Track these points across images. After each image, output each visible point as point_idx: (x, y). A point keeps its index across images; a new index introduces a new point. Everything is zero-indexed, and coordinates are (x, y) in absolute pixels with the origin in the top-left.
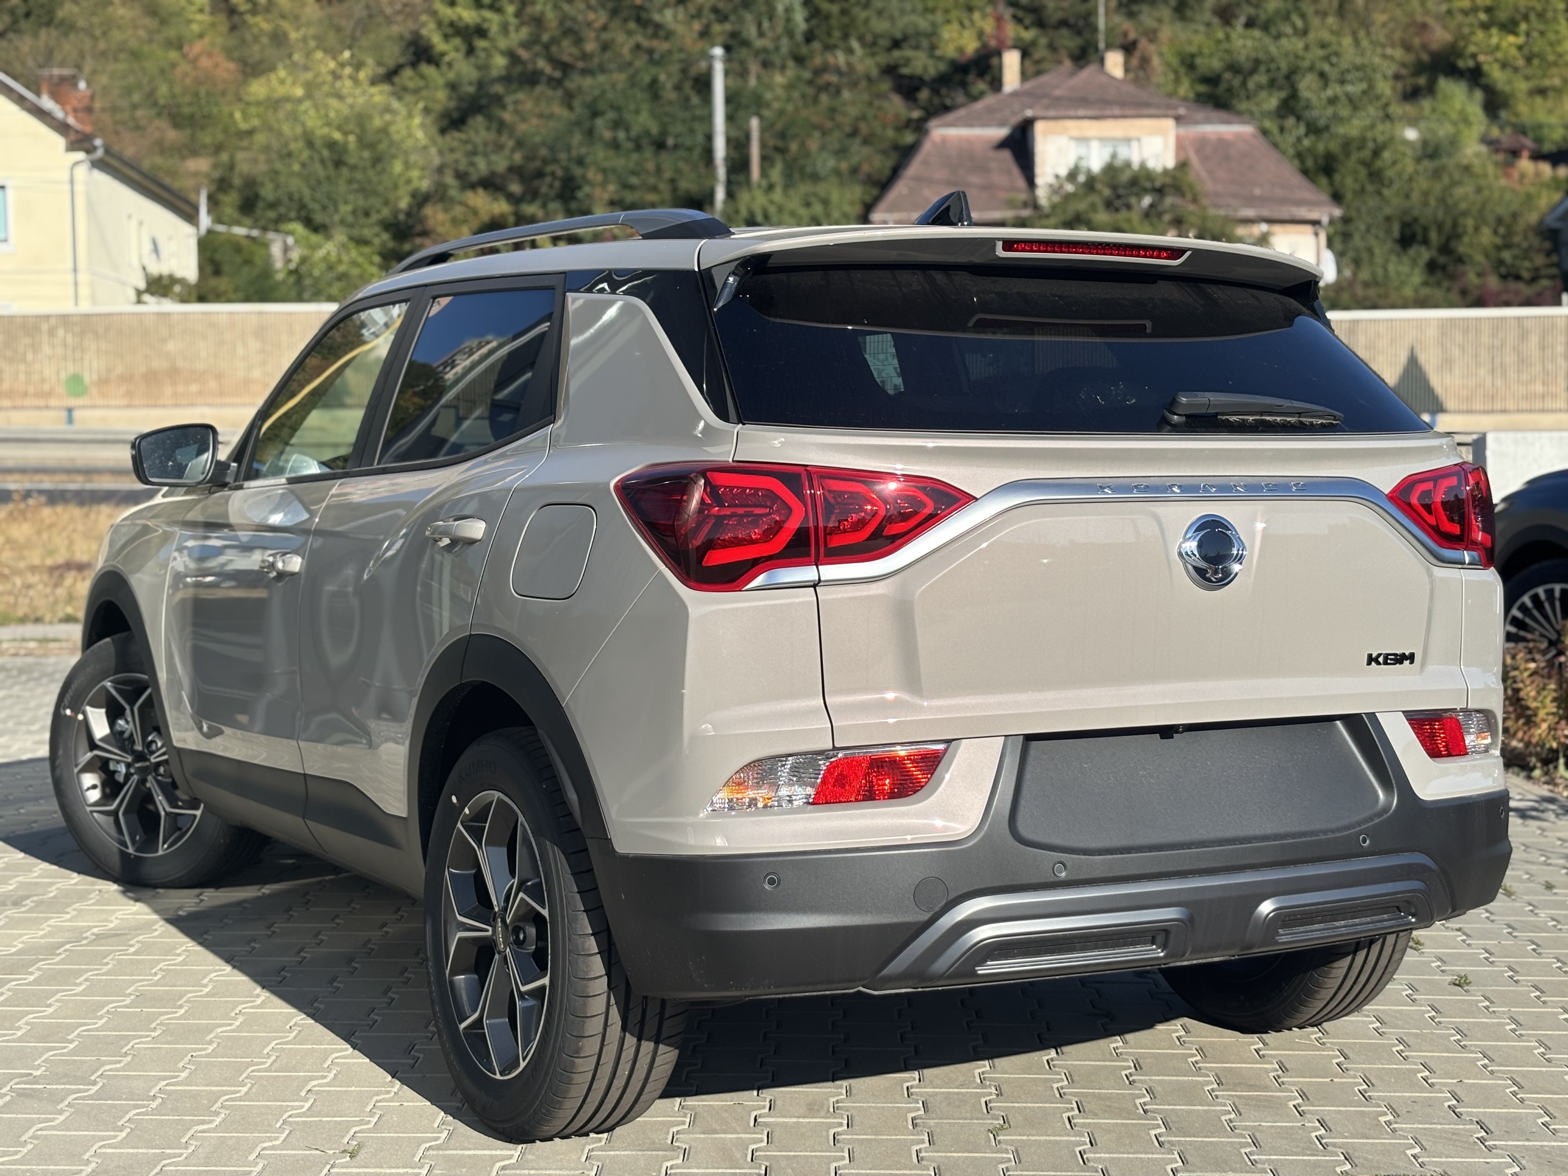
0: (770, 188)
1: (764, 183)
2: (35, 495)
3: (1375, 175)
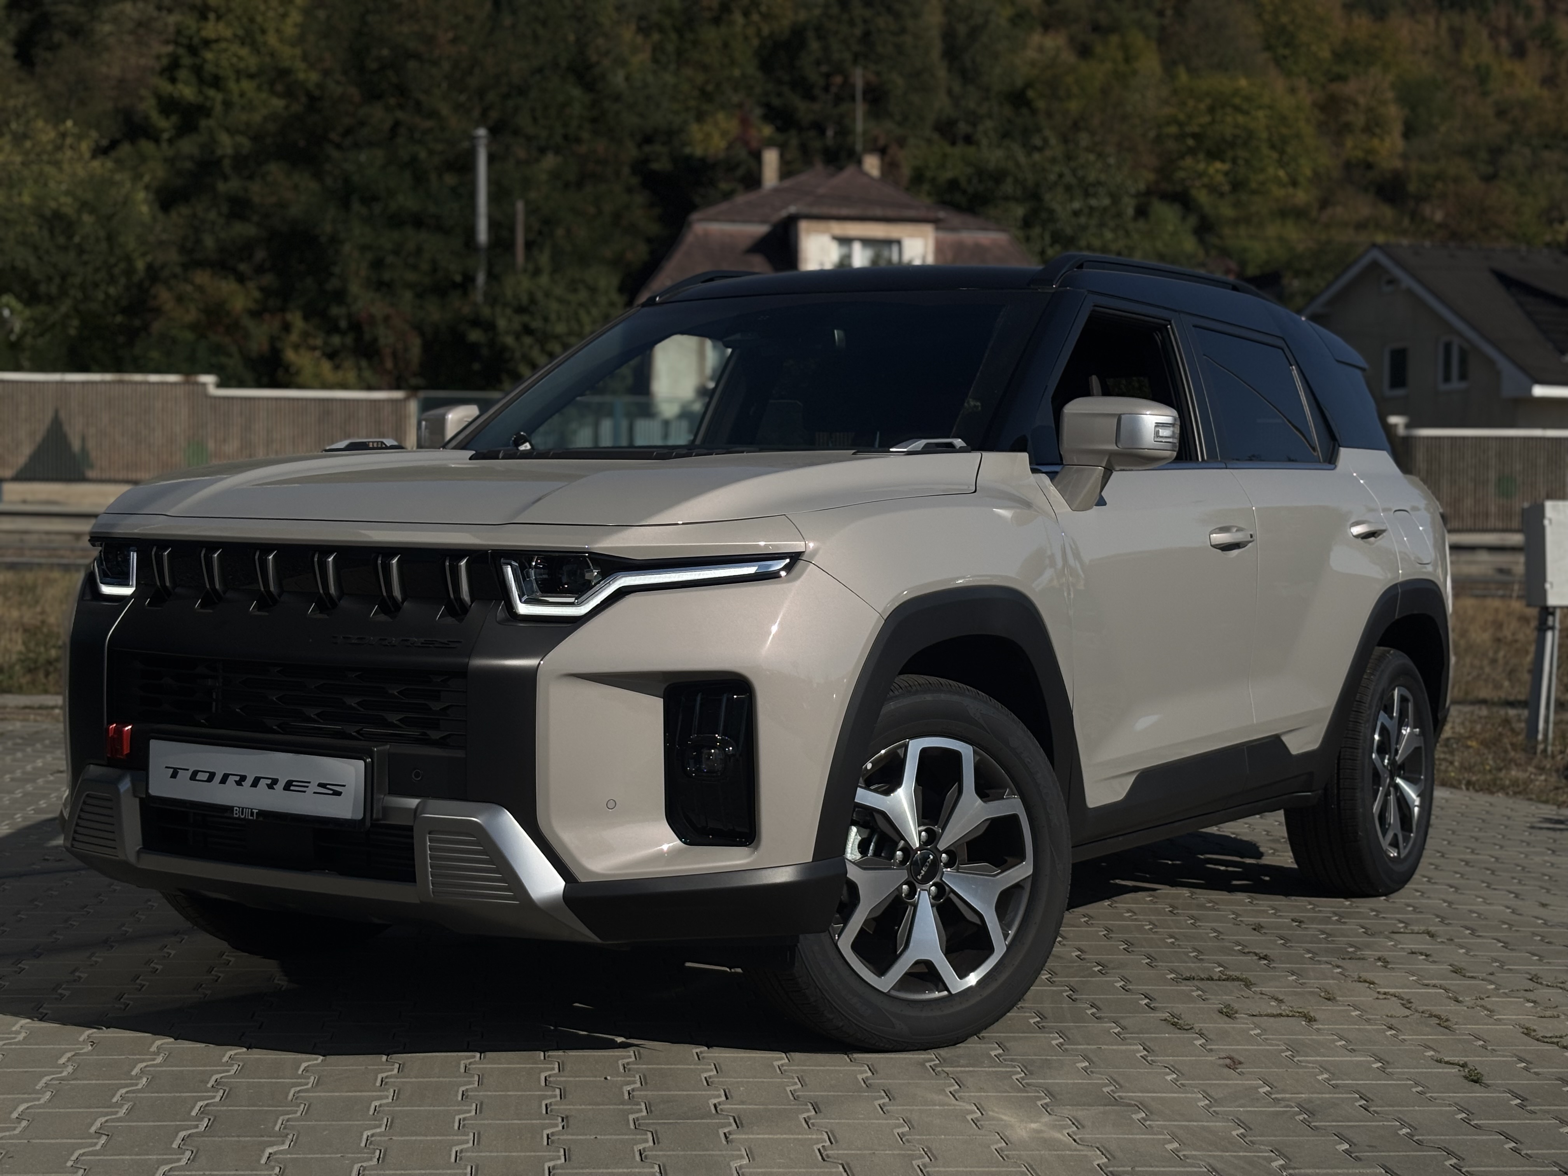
0: (537, 272)
1: (530, 267)
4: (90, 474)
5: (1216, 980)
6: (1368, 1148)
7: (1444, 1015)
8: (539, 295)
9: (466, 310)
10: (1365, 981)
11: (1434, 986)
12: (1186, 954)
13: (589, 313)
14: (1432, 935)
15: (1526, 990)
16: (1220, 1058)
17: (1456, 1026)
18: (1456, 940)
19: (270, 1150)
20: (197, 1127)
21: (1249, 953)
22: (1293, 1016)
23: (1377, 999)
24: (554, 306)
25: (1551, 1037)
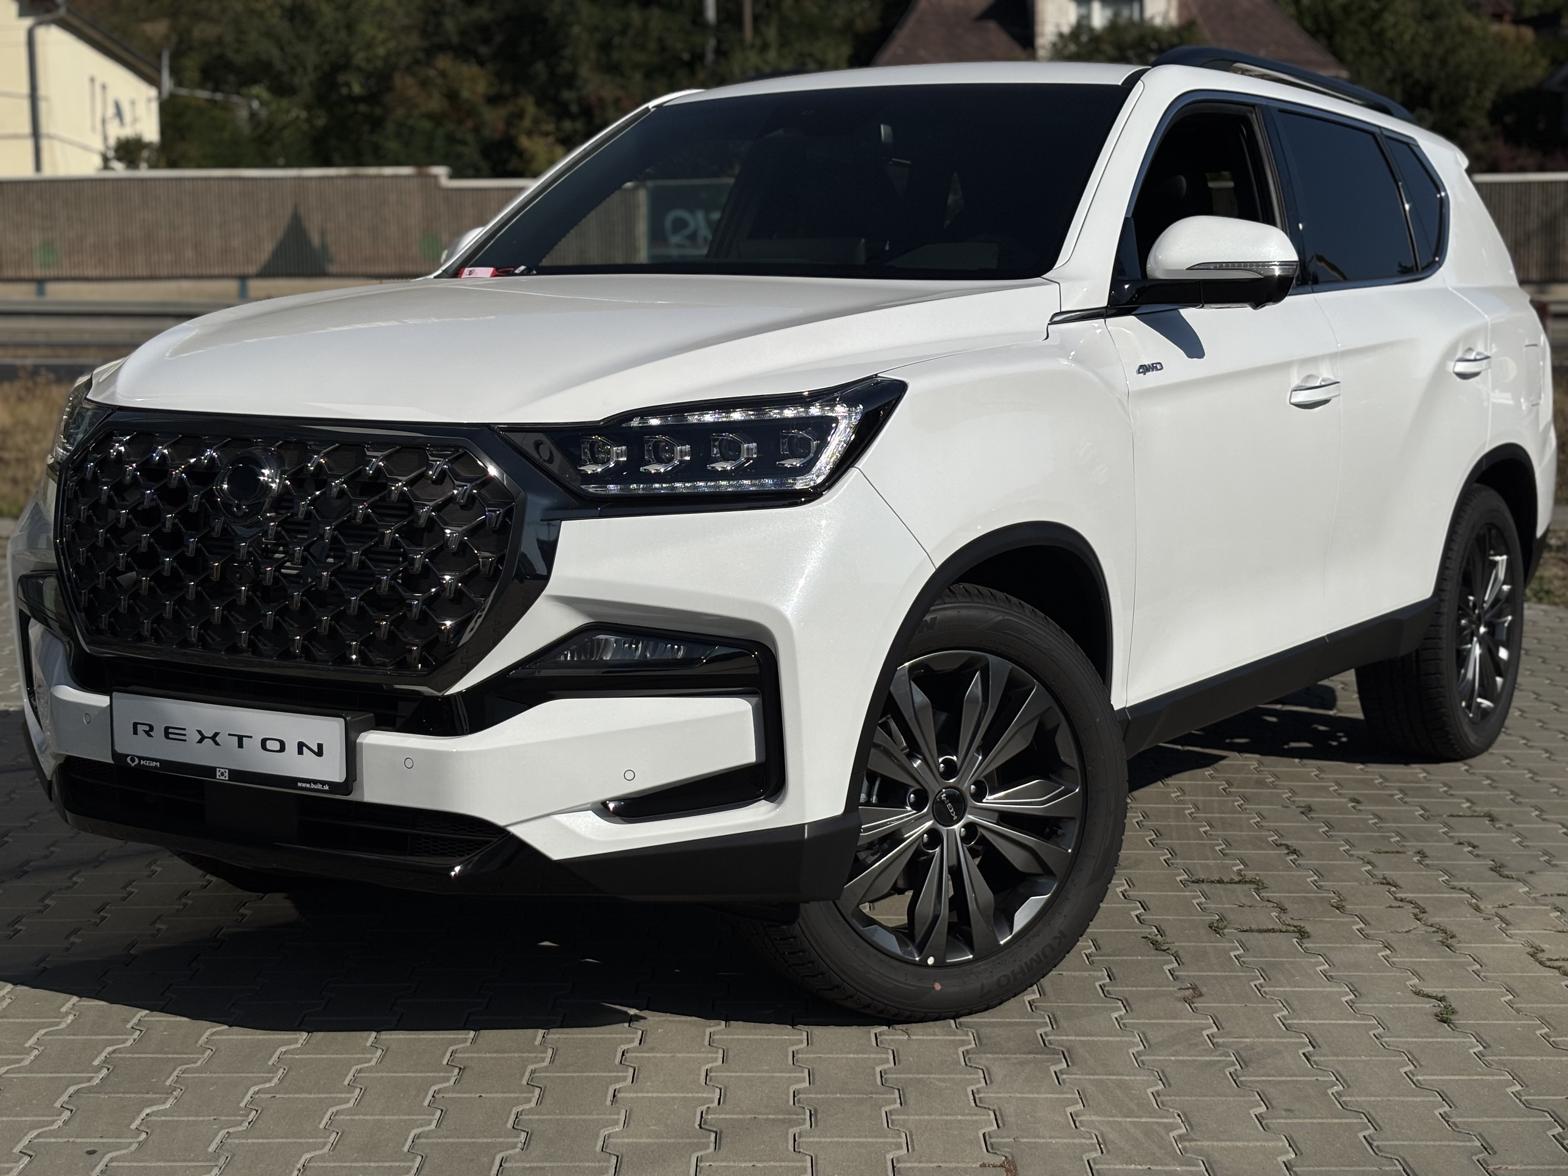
0: (765, 47)
1: (758, 42)
2: (43, 371)
3: (1378, 38)
4: (332, 269)
5: (1227, 882)
6: (1284, 1113)
7: (1451, 928)
10: (1388, 884)
11: (1463, 890)
12: (1212, 847)
14: (1492, 819)
15: (1559, 895)
16: (1181, 989)
17: (1459, 945)
18: (1516, 826)
19: (148, 1111)
20: (90, 1079)
21: (1281, 845)
22: (1287, 931)
23: (1391, 907)
25: (1557, 960)
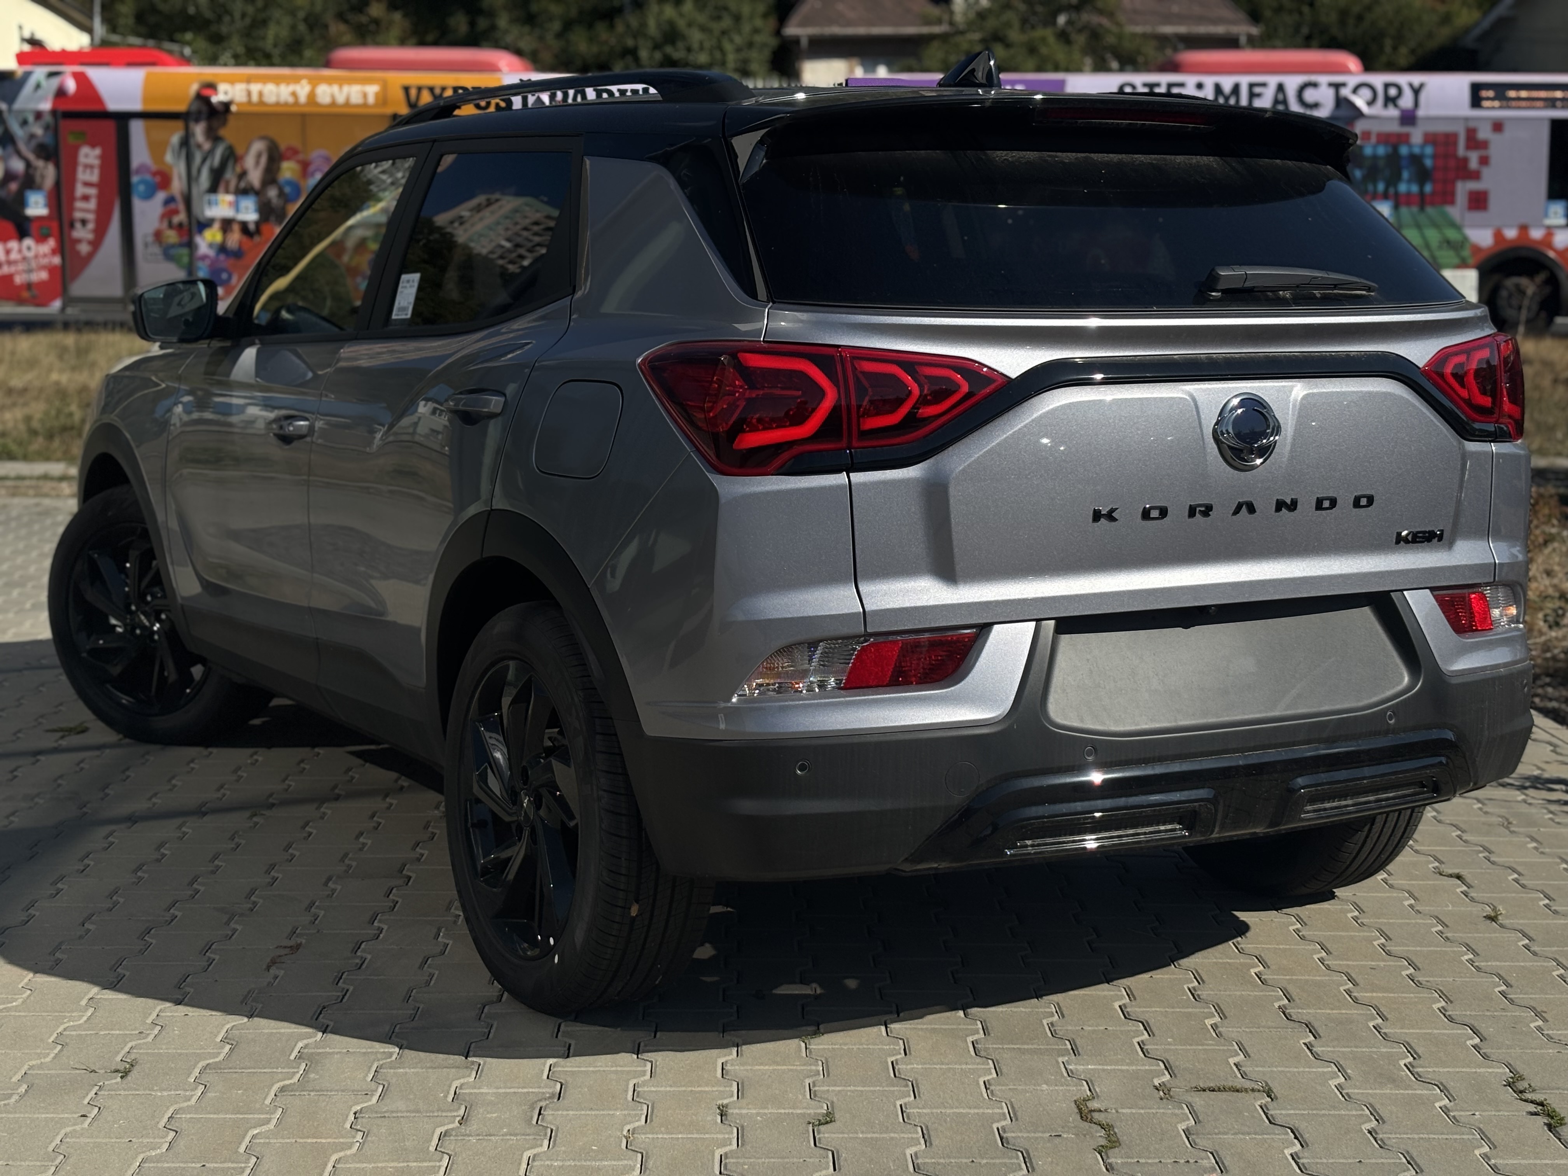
8: (681, 24)
9: (613, 41)
13: (731, 41)
24: (696, 36)
